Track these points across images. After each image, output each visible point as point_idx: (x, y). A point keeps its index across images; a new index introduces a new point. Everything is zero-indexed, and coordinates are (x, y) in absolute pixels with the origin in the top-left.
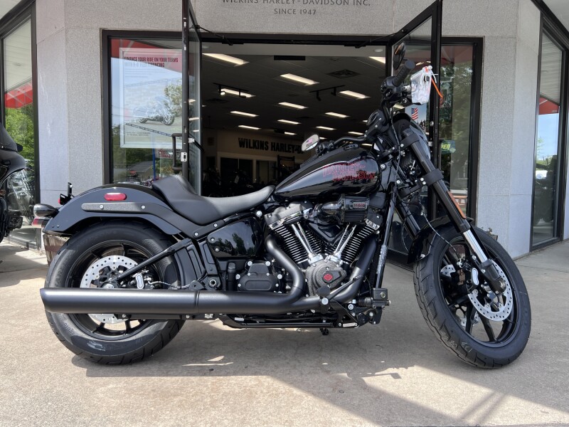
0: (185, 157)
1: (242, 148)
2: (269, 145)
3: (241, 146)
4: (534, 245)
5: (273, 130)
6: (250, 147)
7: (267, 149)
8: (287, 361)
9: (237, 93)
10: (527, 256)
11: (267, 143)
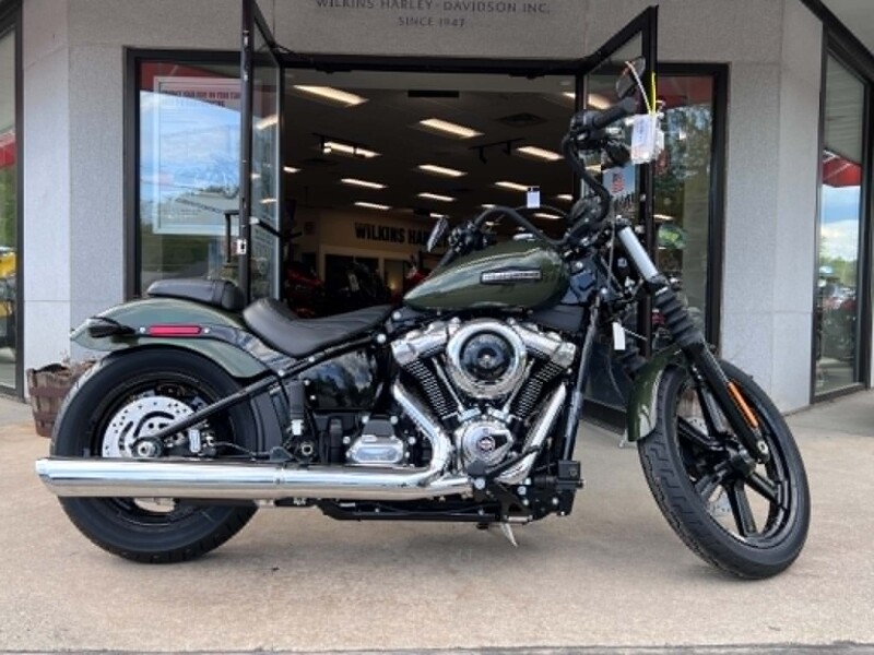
0: (243, 247)
1: (361, 240)
2: (406, 235)
3: (358, 236)
4: (817, 394)
5: (411, 211)
6: (374, 238)
7: (402, 241)
8: (394, 557)
9: (350, 150)
10: (806, 409)
11: (402, 230)
